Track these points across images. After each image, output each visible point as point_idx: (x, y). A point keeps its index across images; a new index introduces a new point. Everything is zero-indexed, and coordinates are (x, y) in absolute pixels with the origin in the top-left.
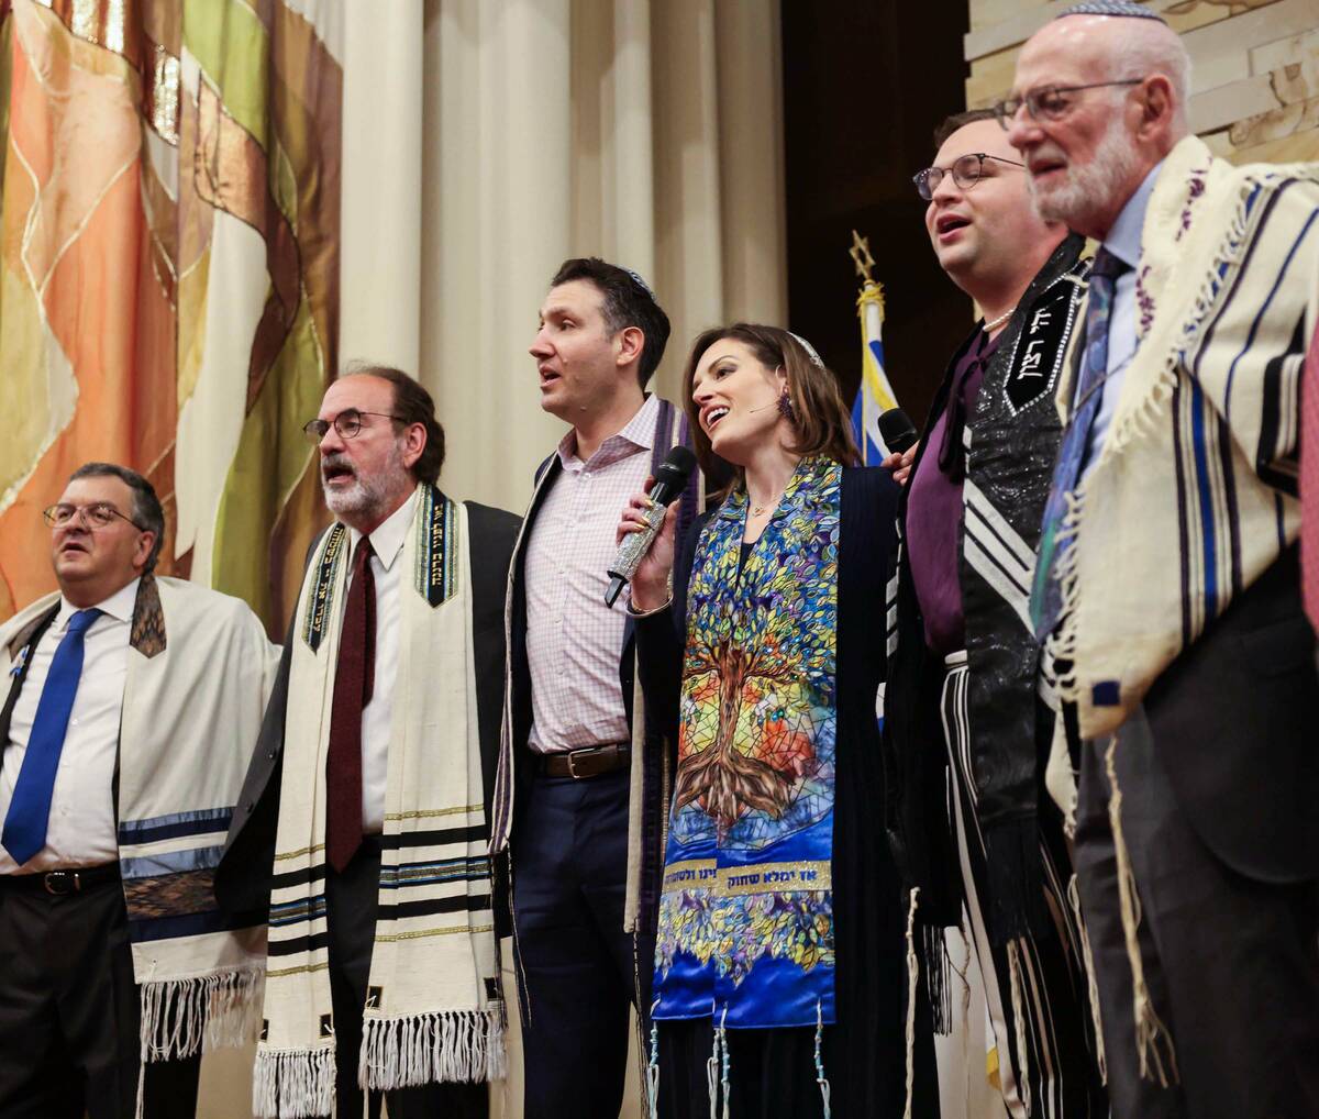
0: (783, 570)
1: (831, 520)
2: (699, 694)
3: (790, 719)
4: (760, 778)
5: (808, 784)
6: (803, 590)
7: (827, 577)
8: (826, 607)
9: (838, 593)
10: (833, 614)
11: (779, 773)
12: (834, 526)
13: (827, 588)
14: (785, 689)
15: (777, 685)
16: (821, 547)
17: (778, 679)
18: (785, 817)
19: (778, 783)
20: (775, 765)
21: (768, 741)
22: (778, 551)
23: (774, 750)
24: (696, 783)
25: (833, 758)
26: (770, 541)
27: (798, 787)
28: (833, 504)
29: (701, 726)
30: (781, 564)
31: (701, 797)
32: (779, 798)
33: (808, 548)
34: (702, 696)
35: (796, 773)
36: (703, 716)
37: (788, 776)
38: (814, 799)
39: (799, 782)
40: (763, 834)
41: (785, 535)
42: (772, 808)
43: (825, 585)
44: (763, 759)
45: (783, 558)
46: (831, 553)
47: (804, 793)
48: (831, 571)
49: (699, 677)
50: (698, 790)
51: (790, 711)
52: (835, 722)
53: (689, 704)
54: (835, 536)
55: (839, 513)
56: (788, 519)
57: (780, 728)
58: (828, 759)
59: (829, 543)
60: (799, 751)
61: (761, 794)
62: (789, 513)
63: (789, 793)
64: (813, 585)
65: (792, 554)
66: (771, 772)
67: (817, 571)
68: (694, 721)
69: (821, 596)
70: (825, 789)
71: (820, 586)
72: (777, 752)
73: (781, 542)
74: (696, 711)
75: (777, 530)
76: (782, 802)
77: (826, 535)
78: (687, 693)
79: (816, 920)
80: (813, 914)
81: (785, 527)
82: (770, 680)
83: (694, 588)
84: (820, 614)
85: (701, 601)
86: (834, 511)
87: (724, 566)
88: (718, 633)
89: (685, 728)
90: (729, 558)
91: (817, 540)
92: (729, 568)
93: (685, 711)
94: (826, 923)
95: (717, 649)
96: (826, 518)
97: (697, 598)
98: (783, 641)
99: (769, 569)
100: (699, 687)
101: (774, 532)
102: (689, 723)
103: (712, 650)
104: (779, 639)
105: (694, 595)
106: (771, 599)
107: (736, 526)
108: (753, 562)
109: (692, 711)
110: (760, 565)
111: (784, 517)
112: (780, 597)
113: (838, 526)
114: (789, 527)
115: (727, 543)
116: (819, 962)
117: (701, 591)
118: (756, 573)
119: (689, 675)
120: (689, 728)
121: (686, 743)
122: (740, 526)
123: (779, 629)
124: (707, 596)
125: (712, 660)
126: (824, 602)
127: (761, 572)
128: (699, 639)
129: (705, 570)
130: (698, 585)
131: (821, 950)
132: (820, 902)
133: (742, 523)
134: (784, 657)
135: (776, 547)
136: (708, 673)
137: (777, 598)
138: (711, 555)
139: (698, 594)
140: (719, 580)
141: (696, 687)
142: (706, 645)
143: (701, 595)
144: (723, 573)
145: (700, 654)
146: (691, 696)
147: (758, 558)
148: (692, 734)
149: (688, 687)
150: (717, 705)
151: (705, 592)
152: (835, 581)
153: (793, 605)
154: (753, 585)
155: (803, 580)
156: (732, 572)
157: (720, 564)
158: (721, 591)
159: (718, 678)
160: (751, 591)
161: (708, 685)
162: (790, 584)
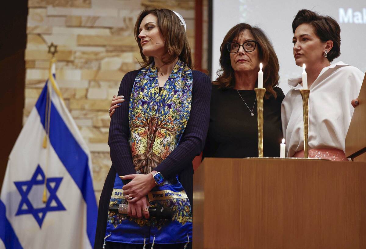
1: (190, 82)
2: (141, 134)
6: (182, 104)
7: (188, 102)
8: (187, 112)
9: (191, 107)
10: (189, 114)
12: (191, 84)
13: (188, 106)
15: (171, 135)
16: (187, 91)
21: (166, 153)
22: (174, 90)
24: (140, 164)
26: (170, 86)
28: (190, 77)
29: (141, 145)
30: (175, 94)
31: (142, 169)
33: (183, 90)
36: (142, 142)
43: (188, 104)
46: (189, 93)
48: (190, 100)
49: (142, 128)
50: (140, 167)
53: (137, 136)
54: (191, 88)
56: (176, 79)
59: (189, 89)
62: (177, 78)
64: (184, 103)
65: (178, 91)
67: (186, 99)
68: (139, 143)
71: (186, 104)
73: (175, 86)
77: (188, 87)
78: (136, 132)
79: (185, 208)
80: (184, 205)
81: (176, 82)
82: (169, 132)
83: (140, 97)
84: (186, 113)
85: (144, 103)
86: (191, 79)
87: (153, 92)
88: (150, 115)
89: (135, 144)
90: (155, 90)
91: (186, 88)
92: (155, 94)
93: (135, 138)
94: (189, 208)
95: (149, 120)
96: (188, 81)
97: (142, 101)
98: (174, 120)
99: (171, 95)
100: (141, 132)
101: (171, 83)
102: (137, 143)
103: (147, 120)
104: (173, 119)
105: (140, 99)
106: (171, 105)
107: (155, 79)
108: (164, 91)
109: (139, 139)
110: (167, 93)
111: (175, 78)
112: (175, 105)
113: (192, 85)
114: (177, 82)
115: (153, 85)
116: (187, 221)
117: (144, 99)
118: (165, 96)
119: (138, 127)
120: (137, 145)
121: (136, 149)
122: (156, 80)
123: (173, 116)
124: (147, 101)
125: (147, 123)
126: (187, 110)
127: (167, 96)
128: (143, 115)
129: (144, 92)
130: (142, 96)
131: (187, 218)
132: (186, 202)
133: (157, 79)
134: (175, 125)
135: (172, 88)
136: (145, 128)
137: (173, 105)
138: (146, 87)
139: (142, 99)
140: (152, 97)
141: (140, 131)
142: (145, 118)
143: (144, 100)
144: (153, 95)
145: (143, 121)
146: (138, 134)
147: (166, 91)
148: (138, 147)
149: (137, 131)
150: (147, 139)
151: (146, 99)
152: (191, 103)
153: (179, 108)
154: (164, 99)
155: (182, 100)
156: (157, 95)
157: (151, 91)
158: (153, 101)
159: (148, 130)
160: (163, 101)
161: (145, 132)
162: (178, 101)
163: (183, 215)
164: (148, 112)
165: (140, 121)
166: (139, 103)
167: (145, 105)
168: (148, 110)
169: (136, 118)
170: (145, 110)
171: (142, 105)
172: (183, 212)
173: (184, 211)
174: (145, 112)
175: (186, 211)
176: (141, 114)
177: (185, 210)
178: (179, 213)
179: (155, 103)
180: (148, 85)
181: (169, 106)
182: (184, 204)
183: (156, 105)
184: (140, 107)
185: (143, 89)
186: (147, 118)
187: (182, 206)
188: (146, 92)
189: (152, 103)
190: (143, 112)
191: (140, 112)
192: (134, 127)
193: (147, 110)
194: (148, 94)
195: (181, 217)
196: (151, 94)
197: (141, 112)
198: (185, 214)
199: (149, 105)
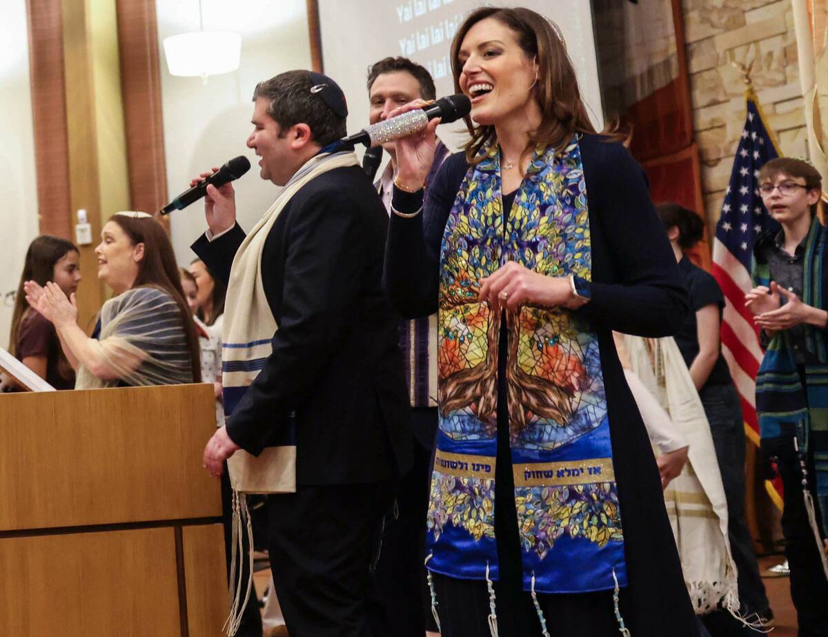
0: (544, 219)
1: (577, 173)
2: (471, 320)
3: (564, 344)
4: (545, 392)
5: (585, 396)
6: (563, 235)
7: (582, 223)
8: (583, 249)
9: (591, 235)
10: (588, 254)
11: (560, 387)
12: (580, 178)
13: (582, 233)
14: (557, 319)
15: (551, 316)
16: (573, 199)
17: (551, 311)
18: (570, 424)
19: (561, 396)
20: (557, 381)
21: (549, 362)
22: (538, 202)
23: (555, 370)
24: (469, 393)
25: (601, 374)
26: (529, 193)
27: (577, 399)
28: (575, 159)
29: (473, 346)
30: (543, 214)
31: (473, 405)
32: (563, 409)
33: (562, 200)
34: (473, 322)
35: (574, 388)
36: (474, 338)
37: (568, 391)
38: (590, 408)
39: (577, 395)
40: (552, 438)
41: (542, 189)
42: (558, 417)
43: (579, 230)
44: (546, 377)
45: (543, 208)
46: (581, 201)
47: (583, 404)
48: (584, 218)
49: (471, 305)
50: (469, 399)
51: (562, 337)
52: (597, 344)
53: (462, 326)
54: (582, 187)
55: (581, 165)
56: (542, 174)
57: (557, 351)
58: (597, 375)
59: (578, 193)
60: (574, 370)
61: (548, 406)
62: (542, 169)
63: (571, 404)
64: (571, 231)
65: (550, 204)
66: (555, 388)
67: (574, 218)
68: (466, 342)
69: (578, 240)
70: (599, 400)
71: (577, 231)
72: (557, 371)
73: (540, 195)
74: (469, 333)
75: (534, 183)
76: (566, 412)
77: (574, 188)
78: (460, 317)
79: (605, 507)
80: (602, 501)
81: (541, 181)
82: (545, 312)
83: (462, 229)
84: (578, 256)
85: (472, 243)
86: (578, 164)
87: (489, 214)
88: (489, 272)
89: (457, 346)
90: (493, 208)
91: (568, 193)
92: (494, 217)
93: (457, 331)
94: (614, 508)
96: (572, 172)
97: (467, 239)
99: (533, 218)
100: (471, 314)
101: (531, 185)
102: (462, 342)
105: (462, 235)
106: (537, 243)
107: (493, 177)
108: (516, 211)
109: (465, 333)
110: (523, 214)
111: (538, 172)
112: (545, 241)
113: (583, 178)
114: (545, 182)
115: (489, 193)
116: (611, 539)
117: (471, 234)
118: (521, 222)
119: (461, 303)
120: (461, 347)
121: (460, 358)
122: (498, 178)
123: (547, 269)
124: (477, 240)
126: (580, 245)
127: (525, 220)
128: (471, 274)
129: (471, 215)
130: (466, 227)
131: (611, 530)
132: (607, 491)
133: (498, 174)
135: (534, 198)
136: (479, 303)
137: (542, 243)
138: (474, 201)
139: (467, 235)
140: (487, 226)
141: (469, 314)
143: (471, 238)
144: (490, 221)
145: (472, 287)
146: (464, 321)
147: (520, 207)
148: (464, 352)
149: (461, 313)
150: (485, 330)
151: (475, 235)
152: (588, 226)
153: (557, 249)
154: (519, 230)
155: (562, 227)
156: (498, 221)
157: (486, 211)
158: (490, 237)
159: (487, 309)
160: (517, 235)
161: (479, 313)
162: (552, 231)
163: (600, 525)
164: (482, 265)
165: (466, 289)
166: (460, 246)
167: (473, 249)
168: (484, 260)
169: (457, 283)
170: (475, 261)
171: (469, 251)
172: (599, 518)
173: (603, 515)
174: (475, 267)
175: (607, 516)
176: (467, 271)
177: (604, 512)
178: (590, 520)
179: (495, 241)
180: (479, 196)
181: (534, 246)
182: (602, 497)
183: (498, 247)
184: (465, 254)
185: (467, 208)
186: (480, 279)
187: (597, 502)
188: (476, 217)
189: (489, 242)
190: (471, 268)
191: (466, 267)
192: (452, 303)
193: (480, 261)
194: (480, 220)
195: (594, 529)
196: (486, 217)
197: (468, 266)
198: (605, 520)
199: (482, 248)
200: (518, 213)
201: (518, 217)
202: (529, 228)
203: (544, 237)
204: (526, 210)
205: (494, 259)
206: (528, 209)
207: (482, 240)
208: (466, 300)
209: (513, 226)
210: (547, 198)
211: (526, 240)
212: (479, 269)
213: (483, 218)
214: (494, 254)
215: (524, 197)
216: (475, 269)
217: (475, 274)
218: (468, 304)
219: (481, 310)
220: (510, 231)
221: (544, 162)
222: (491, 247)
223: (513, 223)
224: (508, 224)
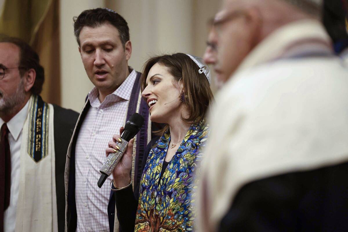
0: (178, 179)
6: (186, 189)
17: (172, 231)
22: (177, 170)
26: (174, 164)
30: (177, 177)
33: (190, 169)
41: (181, 162)
45: (178, 173)
49: (141, 224)
56: (183, 154)
62: (184, 151)
65: (182, 172)
73: (179, 165)
75: (178, 158)
78: (136, 230)
81: (181, 158)
84: (193, 201)
87: (155, 172)
88: (150, 205)
90: (157, 169)
91: (194, 165)
92: (157, 174)
95: (149, 212)
96: (200, 154)
97: (143, 186)
98: (175, 214)
99: (172, 178)
100: (141, 229)
101: (176, 159)
103: (147, 212)
104: (174, 212)
106: (172, 193)
107: (163, 152)
110: (169, 176)
111: (182, 152)
112: (176, 192)
114: (183, 158)
115: (158, 161)
118: (167, 179)
119: (137, 223)
122: (165, 153)
123: (174, 208)
124: (146, 186)
125: (147, 217)
127: (169, 179)
129: (147, 173)
130: (144, 180)
133: (166, 151)
134: (176, 221)
135: (176, 167)
136: (145, 223)
137: (174, 193)
138: (151, 165)
139: (143, 184)
140: (152, 179)
141: (140, 229)
142: (145, 209)
144: (154, 176)
145: (142, 214)
147: (169, 171)
151: (146, 184)
153: (181, 197)
154: (165, 185)
155: (186, 185)
156: (158, 176)
157: (154, 171)
158: (152, 185)
159: (149, 226)
160: (164, 187)
161: (145, 229)
162: (180, 187)
164: (147, 201)
165: (139, 215)
167: (144, 192)
168: (148, 198)
170: (144, 199)
171: (142, 193)
179: (154, 187)
180: (154, 162)
183: (155, 191)
186: (146, 209)
189: (151, 187)
190: (142, 202)
193: (146, 198)
194: (150, 175)
196: (153, 174)
199: (148, 192)
200: (167, 174)
201: (166, 177)
202: (170, 184)
203: (175, 190)
204: (171, 173)
205: (152, 198)
206: (172, 173)
207: (148, 186)
208: (139, 221)
209: (163, 182)
210: (182, 168)
211: (167, 191)
212: (145, 203)
213: (152, 174)
214: (153, 194)
215: (171, 166)
216: (144, 203)
217: (143, 206)
218: (140, 224)
219: (146, 226)
220: (161, 184)
221: (185, 147)
222: (151, 191)
223: (163, 180)
224: (161, 180)
